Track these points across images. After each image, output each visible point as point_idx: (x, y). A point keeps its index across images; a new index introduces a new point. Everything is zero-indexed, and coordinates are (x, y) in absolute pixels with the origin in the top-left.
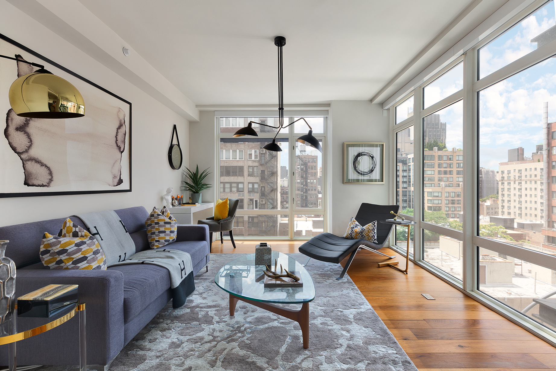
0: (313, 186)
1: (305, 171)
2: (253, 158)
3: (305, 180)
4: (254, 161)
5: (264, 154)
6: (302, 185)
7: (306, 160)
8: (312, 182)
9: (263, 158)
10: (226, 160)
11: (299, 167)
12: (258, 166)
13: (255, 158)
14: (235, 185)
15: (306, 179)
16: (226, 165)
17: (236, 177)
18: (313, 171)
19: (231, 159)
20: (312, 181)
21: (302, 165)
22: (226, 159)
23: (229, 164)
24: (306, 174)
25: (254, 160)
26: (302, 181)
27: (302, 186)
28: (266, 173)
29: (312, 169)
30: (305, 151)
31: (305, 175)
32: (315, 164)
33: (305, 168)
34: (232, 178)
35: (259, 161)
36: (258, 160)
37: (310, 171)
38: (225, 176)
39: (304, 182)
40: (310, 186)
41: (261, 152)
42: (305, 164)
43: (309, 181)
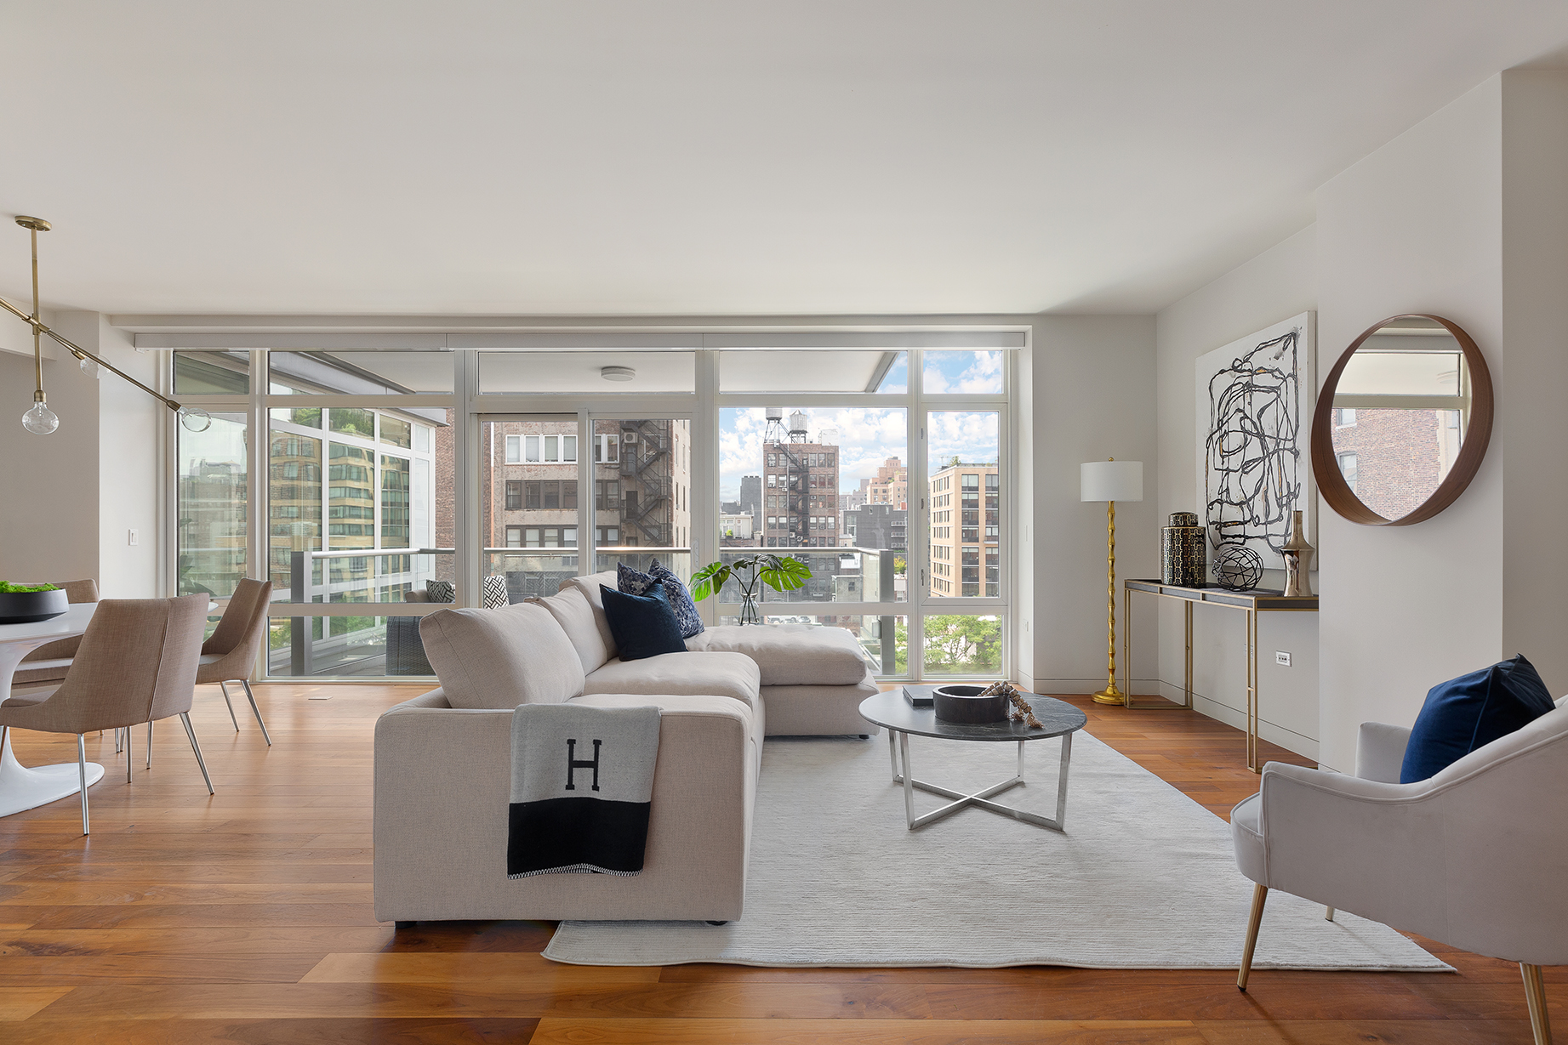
0: (827, 536)
1: (800, 492)
2: (604, 458)
3: (800, 518)
4: (606, 467)
5: (635, 446)
6: (794, 534)
7: (803, 460)
8: (823, 524)
9: (631, 457)
10: (529, 463)
11: (784, 478)
12: (616, 481)
13: (610, 459)
14: (553, 533)
15: (804, 514)
16: (527, 477)
17: (557, 512)
18: (826, 491)
19: (542, 461)
20: (822, 520)
21: (792, 472)
22: (528, 460)
23: (536, 475)
24: (806, 501)
25: (606, 464)
26: (793, 520)
27: (794, 536)
28: (640, 500)
29: (823, 484)
30: (804, 432)
31: (800, 504)
32: (830, 471)
33: (800, 481)
34: (546, 512)
35: (620, 467)
36: (616, 464)
37: (815, 490)
38: (527, 508)
39: (799, 522)
40: (818, 535)
41: (626, 441)
42: (801, 470)
43: (813, 520)
